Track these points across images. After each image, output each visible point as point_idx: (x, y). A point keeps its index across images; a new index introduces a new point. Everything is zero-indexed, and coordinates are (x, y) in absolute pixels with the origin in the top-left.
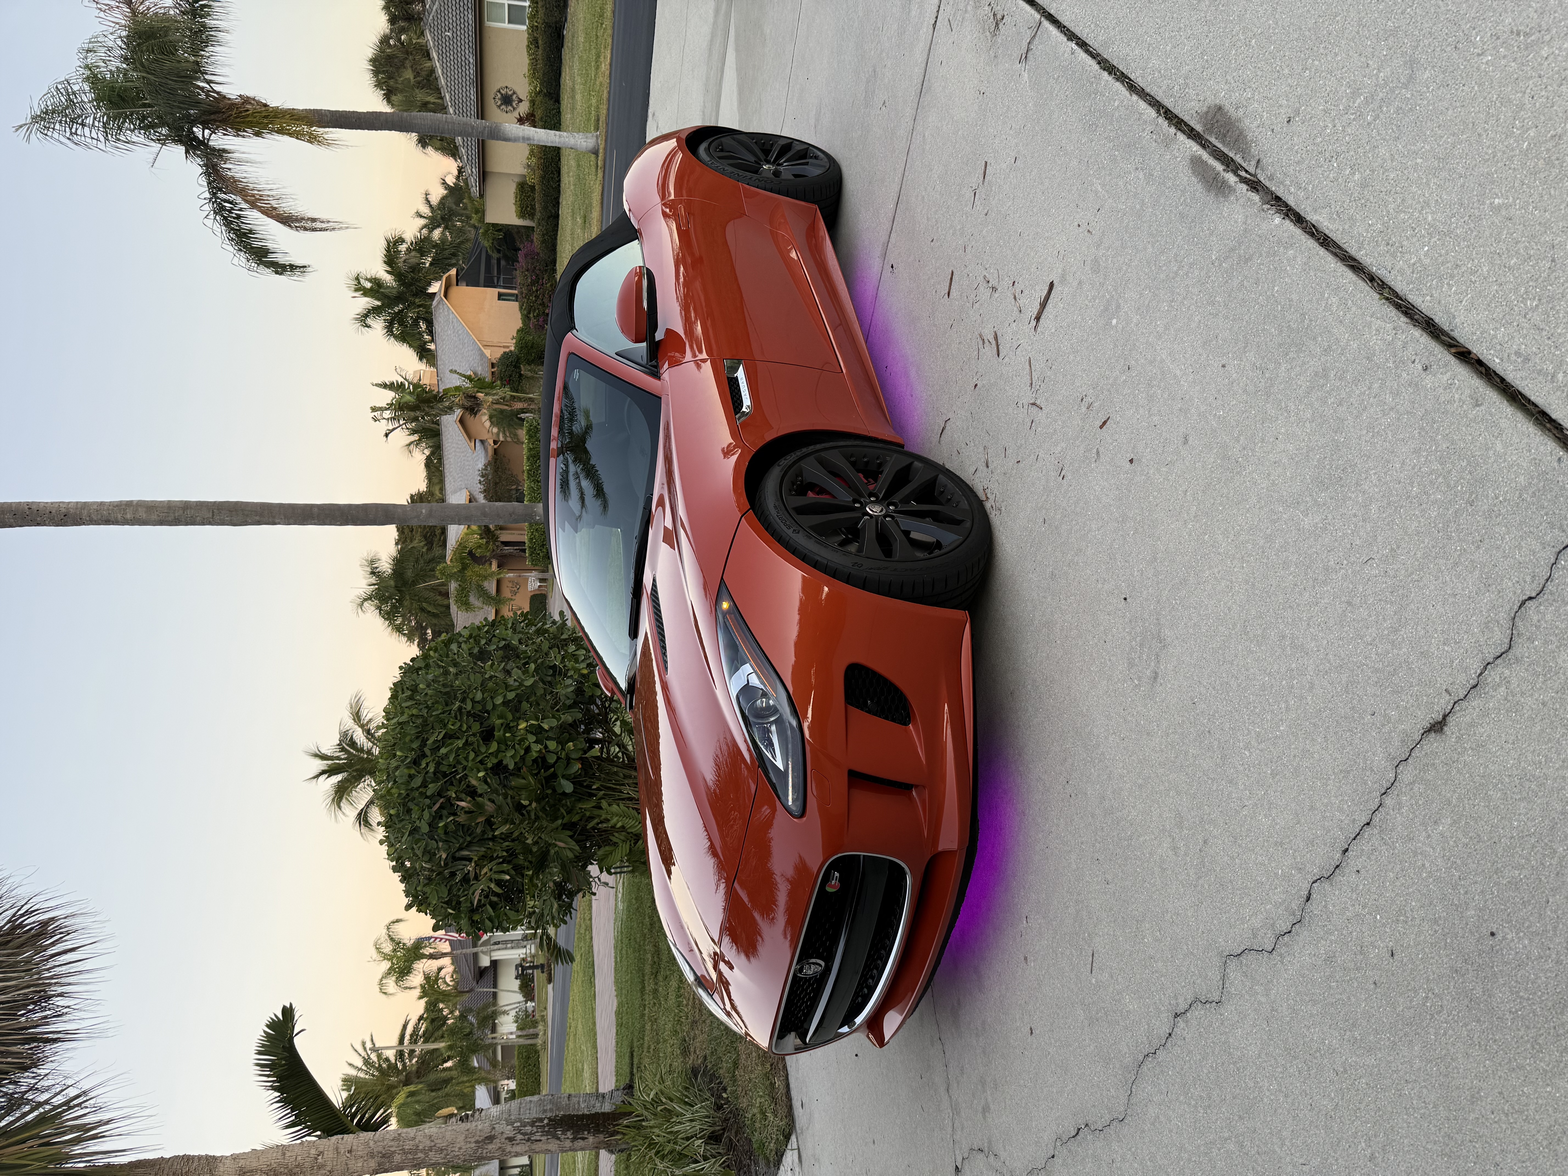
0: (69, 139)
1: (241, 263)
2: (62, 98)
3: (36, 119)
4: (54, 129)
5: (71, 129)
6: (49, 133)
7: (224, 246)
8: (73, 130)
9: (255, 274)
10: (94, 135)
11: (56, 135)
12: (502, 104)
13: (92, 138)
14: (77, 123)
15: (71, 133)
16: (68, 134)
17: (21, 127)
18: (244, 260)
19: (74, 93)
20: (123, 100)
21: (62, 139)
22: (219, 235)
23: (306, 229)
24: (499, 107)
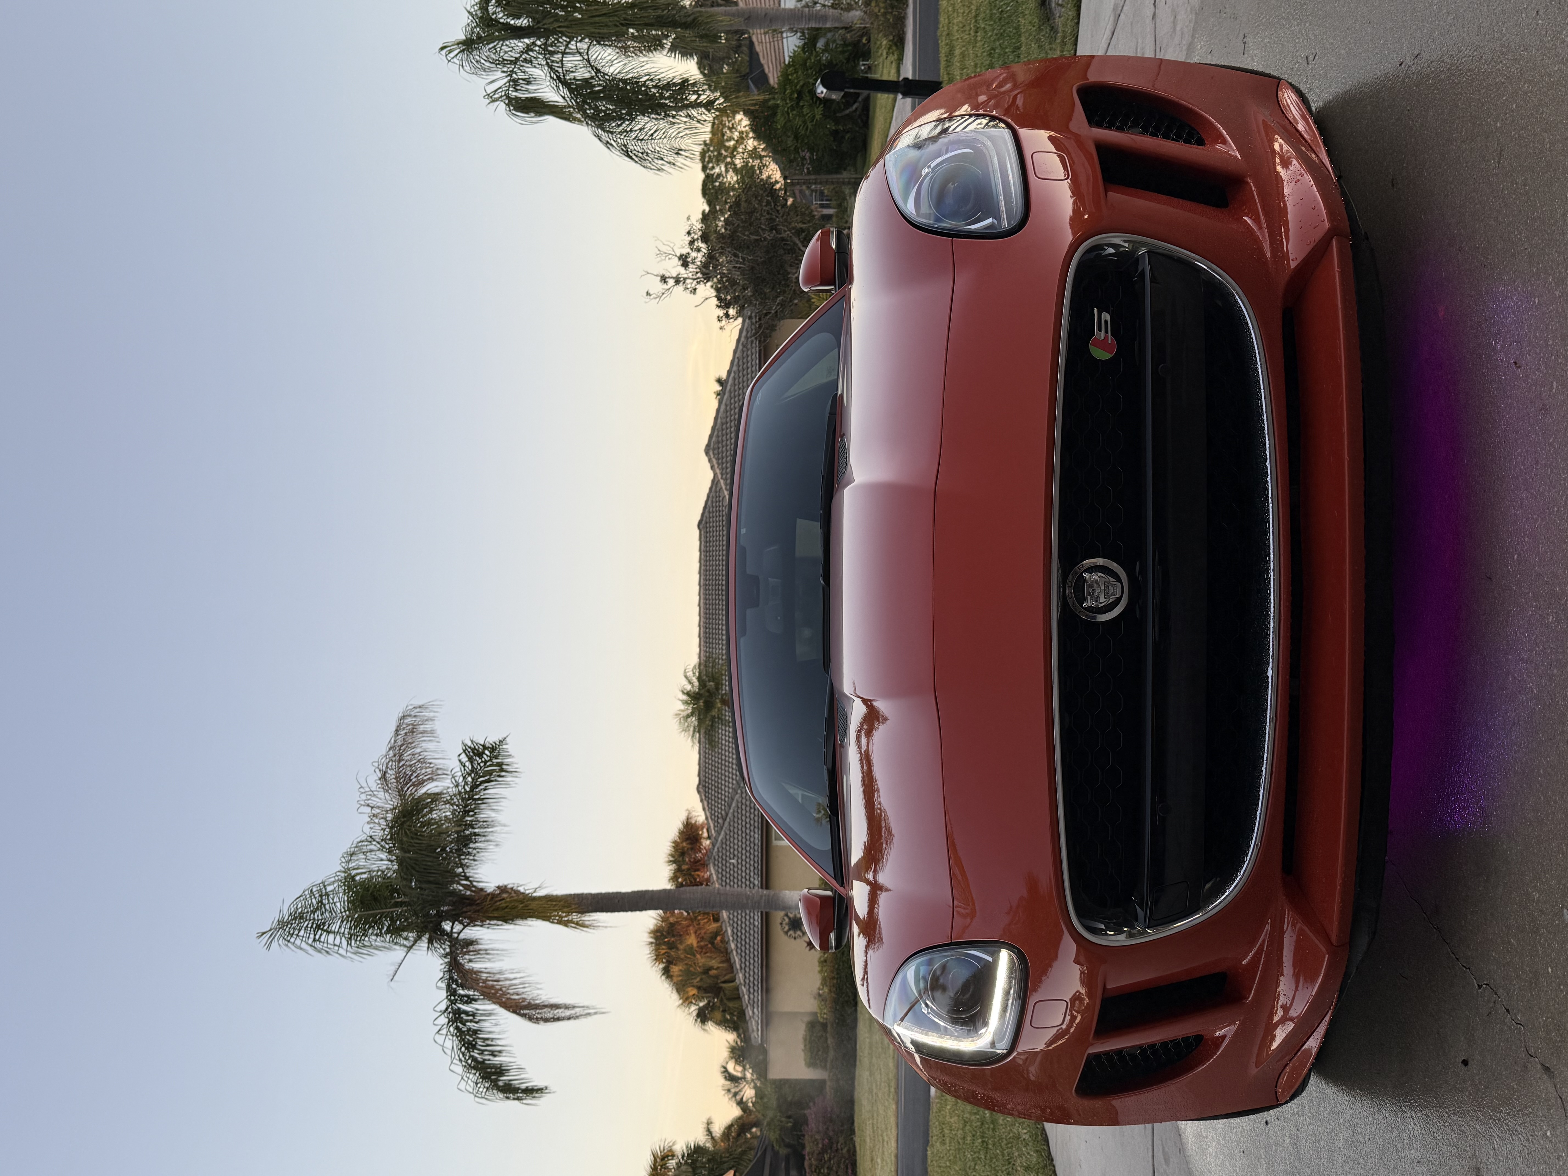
0: (311, 946)
1: (468, 1087)
2: (314, 901)
3: (282, 924)
4: (297, 935)
5: (315, 935)
6: (292, 940)
7: (453, 1067)
8: (317, 937)
9: (483, 1101)
10: (337, 942)
11: (298, 942)
12: (789, 929)
13: (335, 945)
14: (322, 929)
15: (314, 940)
16: (310, 941)
17: (263, 933)
18: (472, 1084)
19: (327, 895)
20: (375, 899)
21: (304, 945)
22: (449, 1052)
23: (546, 1020)
24: (786, 933)
